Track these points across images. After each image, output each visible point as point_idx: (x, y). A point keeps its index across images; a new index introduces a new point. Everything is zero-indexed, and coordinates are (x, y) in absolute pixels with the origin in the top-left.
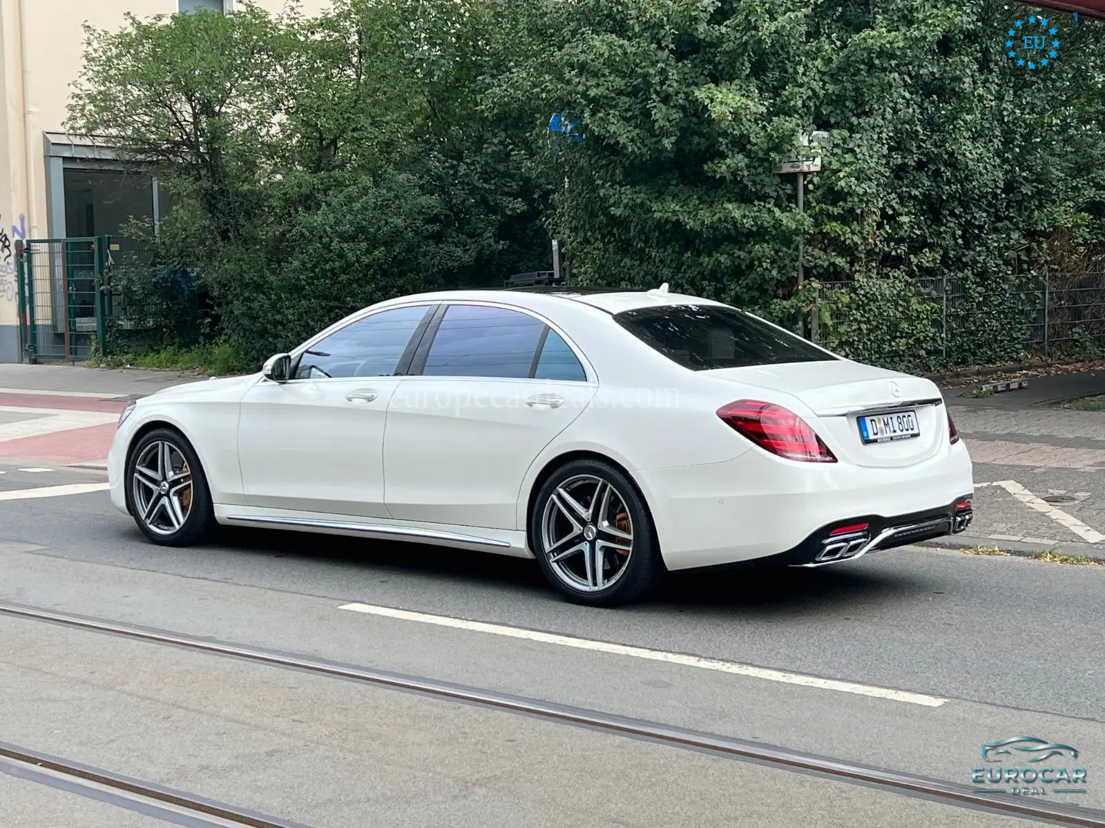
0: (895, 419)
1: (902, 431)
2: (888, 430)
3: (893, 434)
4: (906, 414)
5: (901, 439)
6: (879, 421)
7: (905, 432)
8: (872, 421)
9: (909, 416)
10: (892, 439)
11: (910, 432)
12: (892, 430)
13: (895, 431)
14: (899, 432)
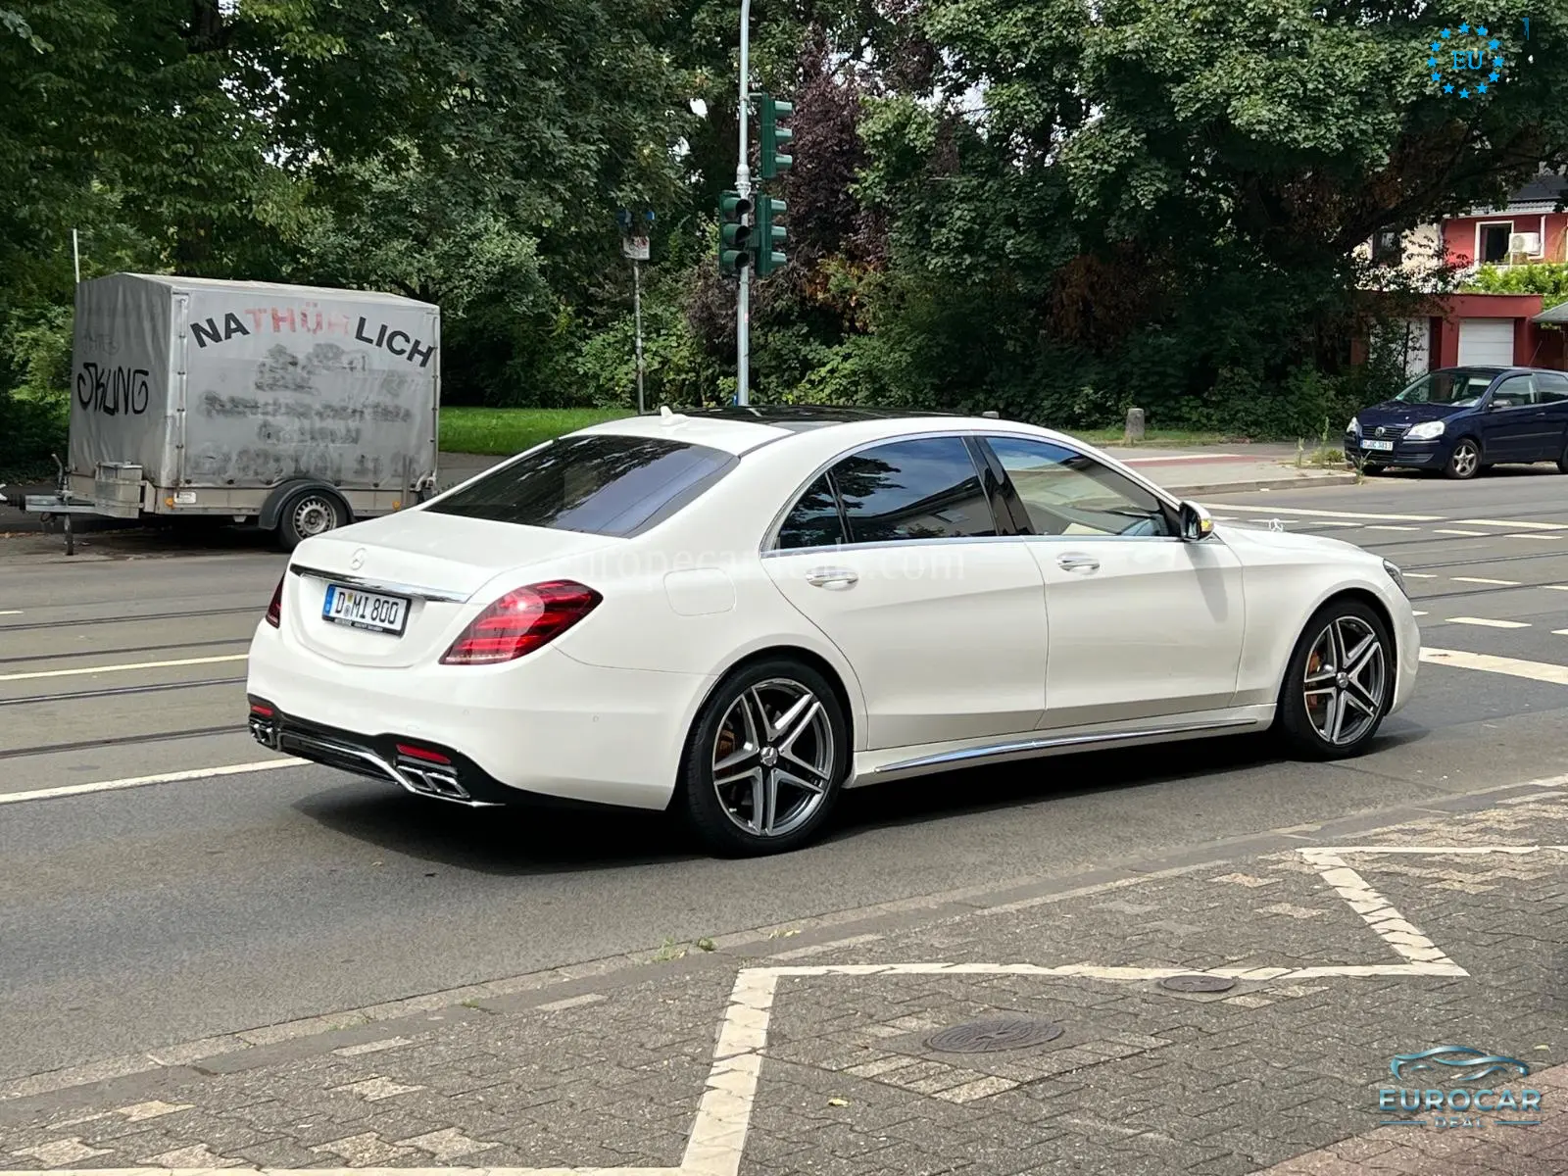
0: (371, 603)
1: (374, 619)
2: (355, 611)
3: (359, 620)
4: (392, 600)
5: (366, 628)
6: (350, 596)
7: (377, 622)
8: (341, 593)
9: (396, 604)
10: (353, 624)
11: (386, 625)
12: (360, 613)
13: (363, 616)
14: (368, 620)
